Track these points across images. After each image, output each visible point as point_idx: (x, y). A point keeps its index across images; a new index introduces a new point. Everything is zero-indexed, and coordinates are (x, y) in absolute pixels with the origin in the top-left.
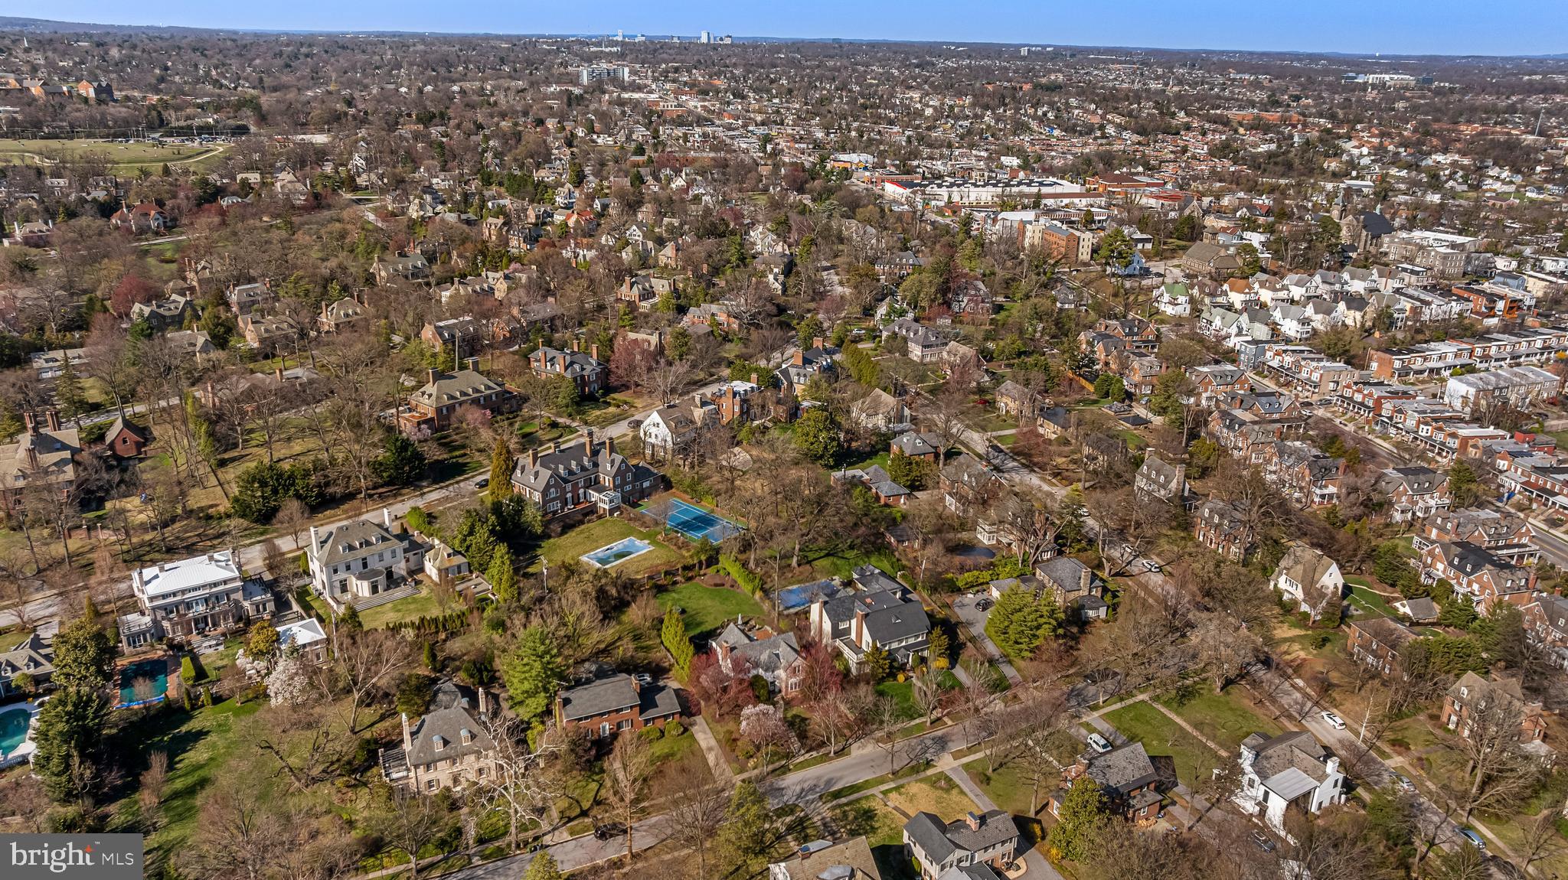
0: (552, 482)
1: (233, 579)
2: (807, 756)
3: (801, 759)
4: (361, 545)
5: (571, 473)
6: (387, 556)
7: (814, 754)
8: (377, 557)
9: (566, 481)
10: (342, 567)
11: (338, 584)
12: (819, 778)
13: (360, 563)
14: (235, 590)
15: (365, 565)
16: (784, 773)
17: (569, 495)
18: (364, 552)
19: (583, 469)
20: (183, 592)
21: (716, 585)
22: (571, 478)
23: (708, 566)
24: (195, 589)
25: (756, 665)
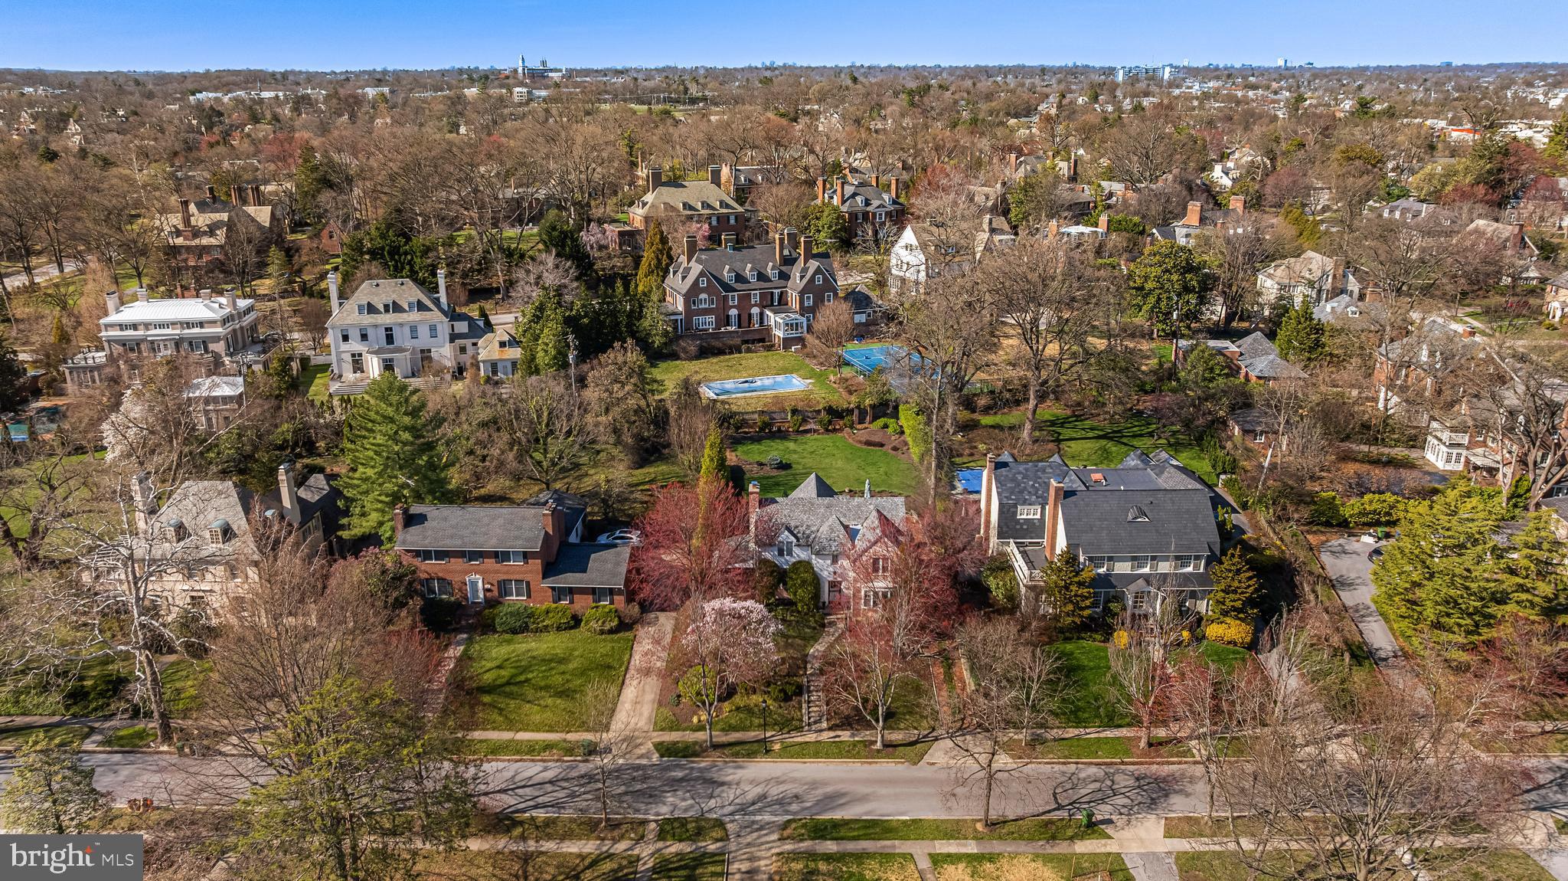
0: (703, 284)
1: (213, 322)
2: (826, 736)
3: (811, 737)
4: (387, 308)
5: (740, 278)
6: (424, 331)
7: (845, 735)
8: (407, 330)
9: (728, 288)
10: (355, 334)
11: (348, 358)
12: (814, 784)
13: (382, 334)
14: (216, 339)
15: (390, 339)
16: (751, 754)
17: (733, 312)
18: (388, 319)
19: (762, 277)
20: (147, 325)
21: (869, 443)
22: (738, 286)
23: (875, 418)
24: (162, 326)
25: (806, 542)
